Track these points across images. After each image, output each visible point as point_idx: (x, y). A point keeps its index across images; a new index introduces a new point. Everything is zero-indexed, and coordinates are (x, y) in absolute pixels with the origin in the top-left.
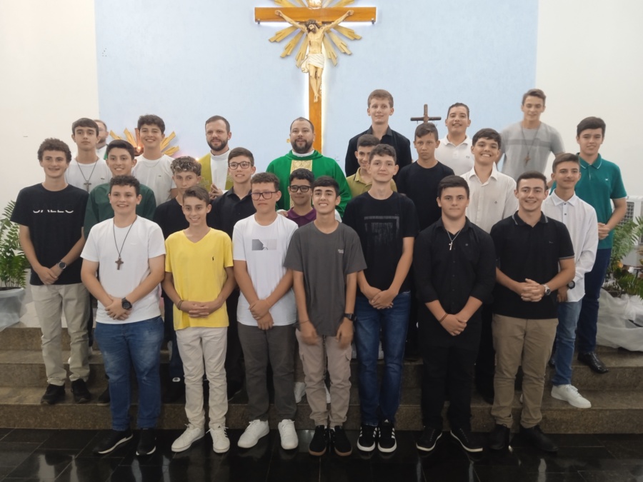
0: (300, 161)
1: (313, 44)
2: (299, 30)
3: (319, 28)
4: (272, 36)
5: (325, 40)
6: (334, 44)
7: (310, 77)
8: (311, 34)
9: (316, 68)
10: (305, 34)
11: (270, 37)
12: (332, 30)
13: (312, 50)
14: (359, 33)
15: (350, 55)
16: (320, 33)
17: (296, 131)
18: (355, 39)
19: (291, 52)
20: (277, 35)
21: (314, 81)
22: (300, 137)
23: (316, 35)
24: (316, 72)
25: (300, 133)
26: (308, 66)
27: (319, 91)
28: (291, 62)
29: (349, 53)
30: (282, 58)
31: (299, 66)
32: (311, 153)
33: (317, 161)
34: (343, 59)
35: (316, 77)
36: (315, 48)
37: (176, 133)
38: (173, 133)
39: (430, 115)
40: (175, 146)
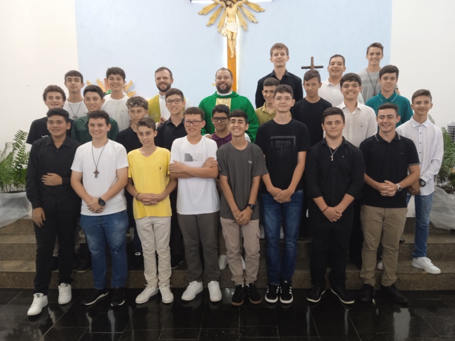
0: (222, 99)
1: (229, 15)
2: (220, 5)
3: (234, 4)
4: (200, 10)
5: (239, 12)
6: (245, 15)
7: (228, 39)
8: (228, 9)
9: (232, 33)
10: (224, 8)
11: (198, 11)
12: (243, 5)
13: (229, 20)
14: (262, 7)
15: (256, 23)
16: (235, 7)
17: (220, 78)
18: (260, 11)
19: (215, 22)
20: (204, 9)
21: (230, 42)
22: (223, 83)
23: (232, 9)
24: (232, 36)
25: (223, 80)
26: (226, 32)
27: (234, 49)
28: (214, 29)
29: (255, 21)
30: (208, 26)
31: (220, 32)
32: (230, 93)
33: (234, 99)
34: (251, 26)
35: (232, 40)
36: (232, 19)
37: (133, 82)
38: (131, 82)
39: (315, 64)
40: (133, 91)
